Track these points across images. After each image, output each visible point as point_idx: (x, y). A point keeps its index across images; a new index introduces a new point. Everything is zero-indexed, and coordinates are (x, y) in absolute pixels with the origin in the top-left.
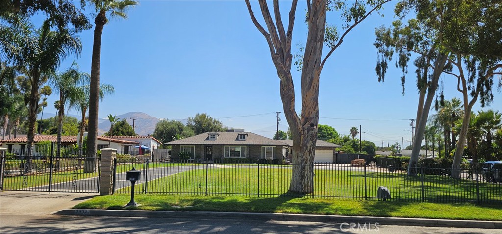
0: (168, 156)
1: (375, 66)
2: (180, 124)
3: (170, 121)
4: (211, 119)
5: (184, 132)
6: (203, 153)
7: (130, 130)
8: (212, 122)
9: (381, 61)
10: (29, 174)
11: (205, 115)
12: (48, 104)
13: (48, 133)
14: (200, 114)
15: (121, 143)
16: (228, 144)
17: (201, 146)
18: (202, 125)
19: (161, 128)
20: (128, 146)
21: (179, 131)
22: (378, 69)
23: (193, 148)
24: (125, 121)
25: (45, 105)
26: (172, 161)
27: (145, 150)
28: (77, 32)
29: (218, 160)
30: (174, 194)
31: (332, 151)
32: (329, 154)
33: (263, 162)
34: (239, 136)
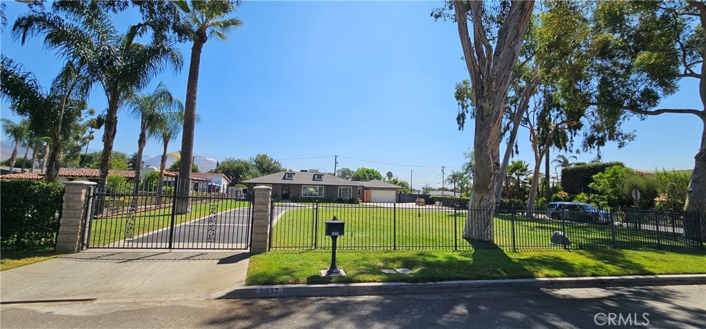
1: (457, 116)
3: (236, 159)
4: (272, 160)
5: (251, 171)
6: (280, 192)
9: (461, 112)
10: (100, 216)
12: (95, 138)
13: (93, 168)
14: (261, 155)
16: (306, 184)
17: (279, 186)
18: (263, 165)
21: (245, 169)
22: (458, 119)
25: (92, 138)
27: (216, 187)
28: (180, 42)
29: (295, 200)
30: (353, 248)
31: (395, 192)
32: (393, 194)
33: (340, 201)
34: (316, 176)
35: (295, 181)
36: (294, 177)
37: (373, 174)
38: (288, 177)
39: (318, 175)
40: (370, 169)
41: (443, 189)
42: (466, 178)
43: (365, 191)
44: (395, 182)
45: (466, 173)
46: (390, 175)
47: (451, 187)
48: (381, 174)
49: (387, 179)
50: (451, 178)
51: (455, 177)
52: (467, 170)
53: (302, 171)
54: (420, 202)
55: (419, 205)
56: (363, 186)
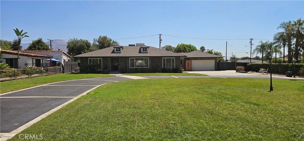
0: (78, 68)
2: (88, 42)
3: (79, 39)
4: (111, 40)
5: (91, 48)
6: (110, 64)
7: (45, 47)
8: (112, 42)
11: (106, 37)
14: (102, 36)
15: (31, 56)
16: (133, 56)
17: (108, 59)
18: (104, 44)
19: (71, 45)
20: (40, 59)
21: (86, 47)
23: (100, 60)
24: (41, 40)
26: (82, 72)
27: (57, 62)
29: (124, 71)
31: (214, 61)
32: (212, 63)
33: (164, 71)
34: (142, 49)
35: (123, 54)
36: (122, 51)
37: (190, 48)
38: (117, 51)
39: (144, 48)
42: (276, 46)
43: (187, 61)
45: (276, 43)
46: (203, 49)
48: (196, 48)
50: (259, 47)
51: (263, 48)
52: (278, 39)
53: (130, 45)
54: (241, 69)
55: (240, 72)
56: (186, 56)
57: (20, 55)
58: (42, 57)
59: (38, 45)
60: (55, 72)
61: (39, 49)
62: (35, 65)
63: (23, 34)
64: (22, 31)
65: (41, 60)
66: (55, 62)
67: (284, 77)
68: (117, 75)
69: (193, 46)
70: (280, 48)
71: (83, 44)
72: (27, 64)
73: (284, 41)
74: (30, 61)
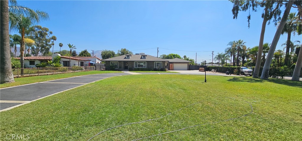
0: (105, 67)
1: (232, 8)
2: (113, 52)
3: (108, 50)
6: (123, 65)
7: (89, 55)
8: (129, 52)
11: (125, 49)
12: (54, 44)
14: (123, 49)
15: (77, 60)
16: (136, 60)
17: (122, 62)
19: (104, 54)
21: (112, 55)
22: (233, 10)
23: (117, 63)
26: (106, 70)
29: (131, 70)
31: (187, 64)
32: (186, 66)
33: (155, 70)
35: (131, 59)
36: (130, 57)
37: (177, 56)
38: (127, 57)
39: (143, 56)
40: (175, 54)
41: (212, 63)
42: (227, 56)
43: (170, 64)
44: (188, 60)
45: (226, 54)
46: (185, 57)
47: (217, 61)
48: (180, 56)
49: (183, 58)
50: (217, 57)
51: (219, 57)
52: (228, 52)
53: (136, 54)
54: (202, 70)
55: (201, 71)
56: (169, 61)
57: (71, 59)
58: (84, 60)
59: (84, 53)
60: (91, 69)
61: (85, 56)
62: (80, 65)
63: (73, 47)
64: (72, 45)
65: (84, 62)
66: (93, 63)
67: (225, 75)
68: (125, 72)
69: (178, 55)
70: (229, 57)
71: (110, 54)
72: (75, 65)
73: (231, 53)
74: (77, 63)
